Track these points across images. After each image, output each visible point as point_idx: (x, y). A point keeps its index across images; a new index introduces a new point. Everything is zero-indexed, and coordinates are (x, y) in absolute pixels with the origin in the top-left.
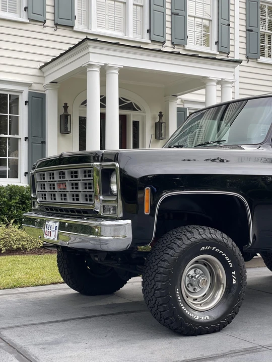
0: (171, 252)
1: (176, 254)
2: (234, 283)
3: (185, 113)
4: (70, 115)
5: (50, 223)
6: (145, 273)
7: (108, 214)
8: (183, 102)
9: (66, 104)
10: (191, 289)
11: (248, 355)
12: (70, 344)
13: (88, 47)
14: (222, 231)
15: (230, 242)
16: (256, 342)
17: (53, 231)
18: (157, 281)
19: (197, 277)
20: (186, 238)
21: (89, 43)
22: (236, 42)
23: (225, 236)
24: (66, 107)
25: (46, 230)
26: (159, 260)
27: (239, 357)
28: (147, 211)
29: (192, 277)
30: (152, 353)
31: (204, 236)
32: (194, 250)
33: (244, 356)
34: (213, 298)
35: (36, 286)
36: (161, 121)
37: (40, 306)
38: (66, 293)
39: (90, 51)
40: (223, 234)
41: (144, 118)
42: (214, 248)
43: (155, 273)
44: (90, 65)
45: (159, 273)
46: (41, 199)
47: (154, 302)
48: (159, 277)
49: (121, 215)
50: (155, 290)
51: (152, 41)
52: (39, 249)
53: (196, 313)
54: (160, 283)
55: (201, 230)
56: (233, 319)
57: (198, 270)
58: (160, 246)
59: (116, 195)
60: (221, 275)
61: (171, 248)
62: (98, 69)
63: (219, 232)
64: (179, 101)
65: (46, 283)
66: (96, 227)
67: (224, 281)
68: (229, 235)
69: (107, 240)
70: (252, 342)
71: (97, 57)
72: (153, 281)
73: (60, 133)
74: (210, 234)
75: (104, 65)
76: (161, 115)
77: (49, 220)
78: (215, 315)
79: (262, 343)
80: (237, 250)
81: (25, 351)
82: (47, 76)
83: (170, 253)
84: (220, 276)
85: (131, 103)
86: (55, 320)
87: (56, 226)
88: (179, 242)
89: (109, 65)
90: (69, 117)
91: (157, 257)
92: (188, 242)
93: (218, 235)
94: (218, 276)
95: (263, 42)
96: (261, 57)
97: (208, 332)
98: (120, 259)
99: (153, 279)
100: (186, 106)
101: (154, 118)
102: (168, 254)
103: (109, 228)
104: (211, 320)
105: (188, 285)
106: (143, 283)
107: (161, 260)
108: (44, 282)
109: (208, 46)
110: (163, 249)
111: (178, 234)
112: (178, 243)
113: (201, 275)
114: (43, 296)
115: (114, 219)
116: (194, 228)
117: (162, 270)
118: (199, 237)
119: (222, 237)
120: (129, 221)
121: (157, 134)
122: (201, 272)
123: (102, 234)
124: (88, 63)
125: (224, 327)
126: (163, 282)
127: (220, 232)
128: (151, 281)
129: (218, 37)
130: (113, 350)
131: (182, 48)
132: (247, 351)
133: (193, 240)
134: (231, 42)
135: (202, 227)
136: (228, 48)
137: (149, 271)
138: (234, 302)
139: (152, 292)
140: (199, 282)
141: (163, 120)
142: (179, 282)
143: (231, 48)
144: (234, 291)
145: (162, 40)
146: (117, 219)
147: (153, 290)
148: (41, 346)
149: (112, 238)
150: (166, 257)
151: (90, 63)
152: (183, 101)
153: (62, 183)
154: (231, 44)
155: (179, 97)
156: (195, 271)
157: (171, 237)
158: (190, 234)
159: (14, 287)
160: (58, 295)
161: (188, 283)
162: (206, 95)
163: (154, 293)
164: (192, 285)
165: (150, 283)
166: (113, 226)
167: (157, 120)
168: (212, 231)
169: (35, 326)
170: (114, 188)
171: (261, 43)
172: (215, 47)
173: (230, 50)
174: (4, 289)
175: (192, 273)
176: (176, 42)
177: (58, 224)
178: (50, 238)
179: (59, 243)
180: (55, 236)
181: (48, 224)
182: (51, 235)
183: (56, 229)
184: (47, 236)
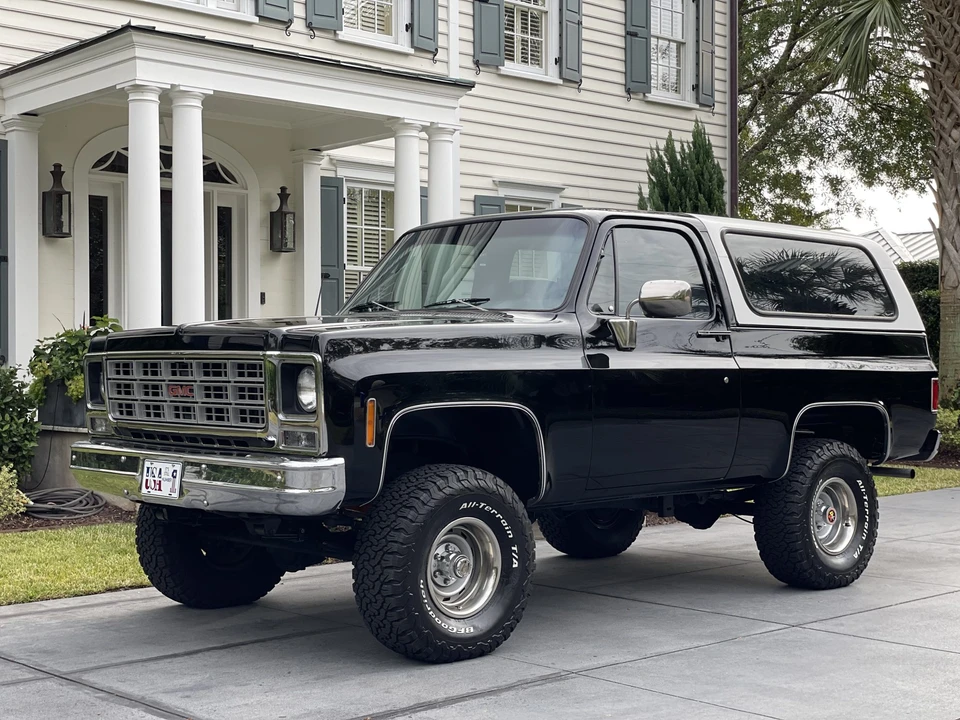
0: (411, 514)
1: (420, 518)
2: (514, 566)
3: (339, 189)
4: (69, 193)
5: (158, 465)
6: (360, 555)
7: (293, 448)
8: (334, 165)
9: (58, 166)
10: (439, 580)
11: (549, 685)
12: (232, 688)
13: (132, 45)
14: (497, 473)
15: (508, 493)
16: (557, 666)
17: (168, 480)
18: (386, 567)
19: (451, 557)
20: (435, 488)
21: (136, 37)
22: (451, 25)
23: (500, 482)
24: (58, 173)
25: (145, 478)
26: (389, 529)
27: (536, 688)
28: (370, 442)
29: (442, 558)
30: (387, 692)
31: (466, 484)
32: (449, 508)
33: (544, 687)
34: (480, 592)
35: (76, 595)
36: (284, 210)
37: (116, 631)
38: (154, 608)
39: (137, 55)
40: (498, 479)
41: (243, 201)
42: (483, 504)
43: (381, 553)
44: (138, 88)
45: (389, 553)
46: (118, 414)
47: (379, 604)
48: (390, 560)
49: (324, 448)
50: (383, 583)
51: (261, 18)
52: (16, 517)
53: (452, 622)
54: (392, 571)
55: (460, 474)
56: (512, 630)
57: (452, 547)
58: (388, 505)
59: (314, 412)
60: (491, 553)
61: (411, 508)
62: (155, 97)
63: (490, 476)
64: (324, 163)
65: (95, 590)
66: (276, 473)
67: (498, 564)
68: (507, 481)
69: (296, 496)
70: (551, 666)
71: (153, 68)
72: (378, 568)
73: (42, 237)
74: (477, 479)
75: (169, 87)
76: (284, 195)
77: (153, 458)
78: (483, 624)
79: (568, 667)
80: (520, 507)
81: (155, 702)
82: (12, 97)
83: (410, 517)
84: (490, 555)
85: (214, 164)
86: (170, 653)
87: (175, 471)
88: (424, 496)
89: (182, 88)
90: (65, 197)
91: (383, 525)
92: (439, 495)
93: (489, 481)
94: (486, 555)
95: (511, 27)
96: (507, 62)
97: (471, 656)
98: (303, 531)
99: (379, 563)
100: (342, 173)
101: (267, 201)
102: (405, 517)
103: (302, 473)
104: (477, 633)
105: (435, 573)
106: (356, 574)
107: (393, 529)
108: (89, 587)
109: (389, 34)
110: (395, 509)
111: (421, 481)
112: (422, 498)
113: (458, 554)
114: (108, 614)
115: (311, 457)
116: (447, 469)
117: (395, 547)
118: (457, 486)
119: (496, 485)
120: (341, 461)
121: (275, 239)
122: (457, 550)
123: (288, 484)
124: (132, 83)
125: (498, 645)
126: (397, 568)
127: (493, 476)
128: (373, 568)
129: (412, 14)
130: (315, 691)
131: (331, 36)
132: (545, 679)
133: (448, 491)
134: (441, 27)
135: (461, 466)
136: (434, 39)
137: (369, 550)
138: (515, 600)
139: (377, 589)
140: (455, 566)
141: (289, 207)
142: (423, 567)
143: (441, 41)
144: (515, 580)
145: (283, 15)
146: (315, 458)
147: (378, 583)
148: (180, 694)
149: (307, 491)
150: (403, 523)
151: (138, 82)
152: (335, 163)
153: (181, 386)
154: (440, 30)
155: (325, 153)
156: (447, 548)
157: (408, 488)
158: (441, 481)
159: (30, 600)
160: (139, 612)
161: (436, 569)
162: (396, 149)
163: (381, 589)
164: (441, 573)
165: (372, 571)
166: (309, 469)
167: (276, 207)
168: (479, 473)
169: (140, 664)
170: (308, 398)
171: (506, 29)
172: (405, 36)
173: (439, 44)
174: (10, 604)
175: (441, 551)
176: (316, 21)
177: (178, 467)
178: (158, 493)
179: (182, 503)
180: (173, 490)
181: (153, 466)
182: (160, 489)
183: (175, 477)
184: (149, 490)
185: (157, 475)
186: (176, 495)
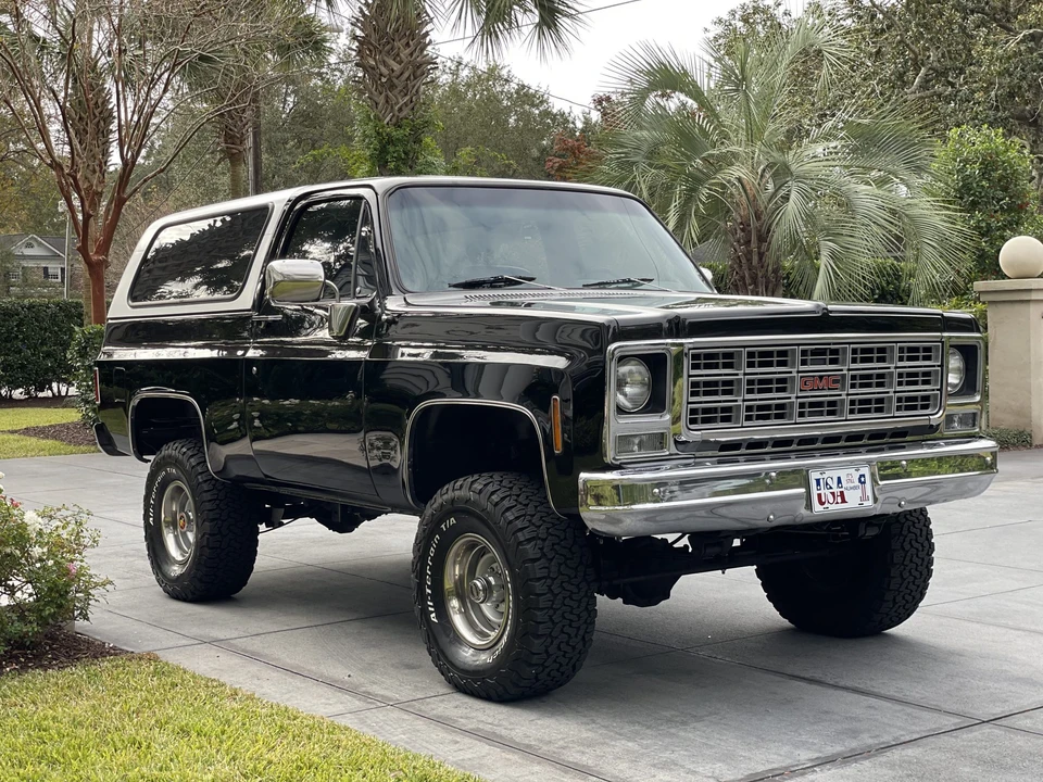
5: (833, 474)
17: (854, 488)
25: (815, 492)
77: (823, 467)
87: (862, 476)
115: (973, 437)
153: (820, 377)
177: (865, 471)
178: (844, 506)
179: (879, 509)
180: (864, 498)
181: (825, 476)
182: (844, 501)
183: (864, 483)
184: (826, 505)
185: (834, 485)
186: (869, 503)
